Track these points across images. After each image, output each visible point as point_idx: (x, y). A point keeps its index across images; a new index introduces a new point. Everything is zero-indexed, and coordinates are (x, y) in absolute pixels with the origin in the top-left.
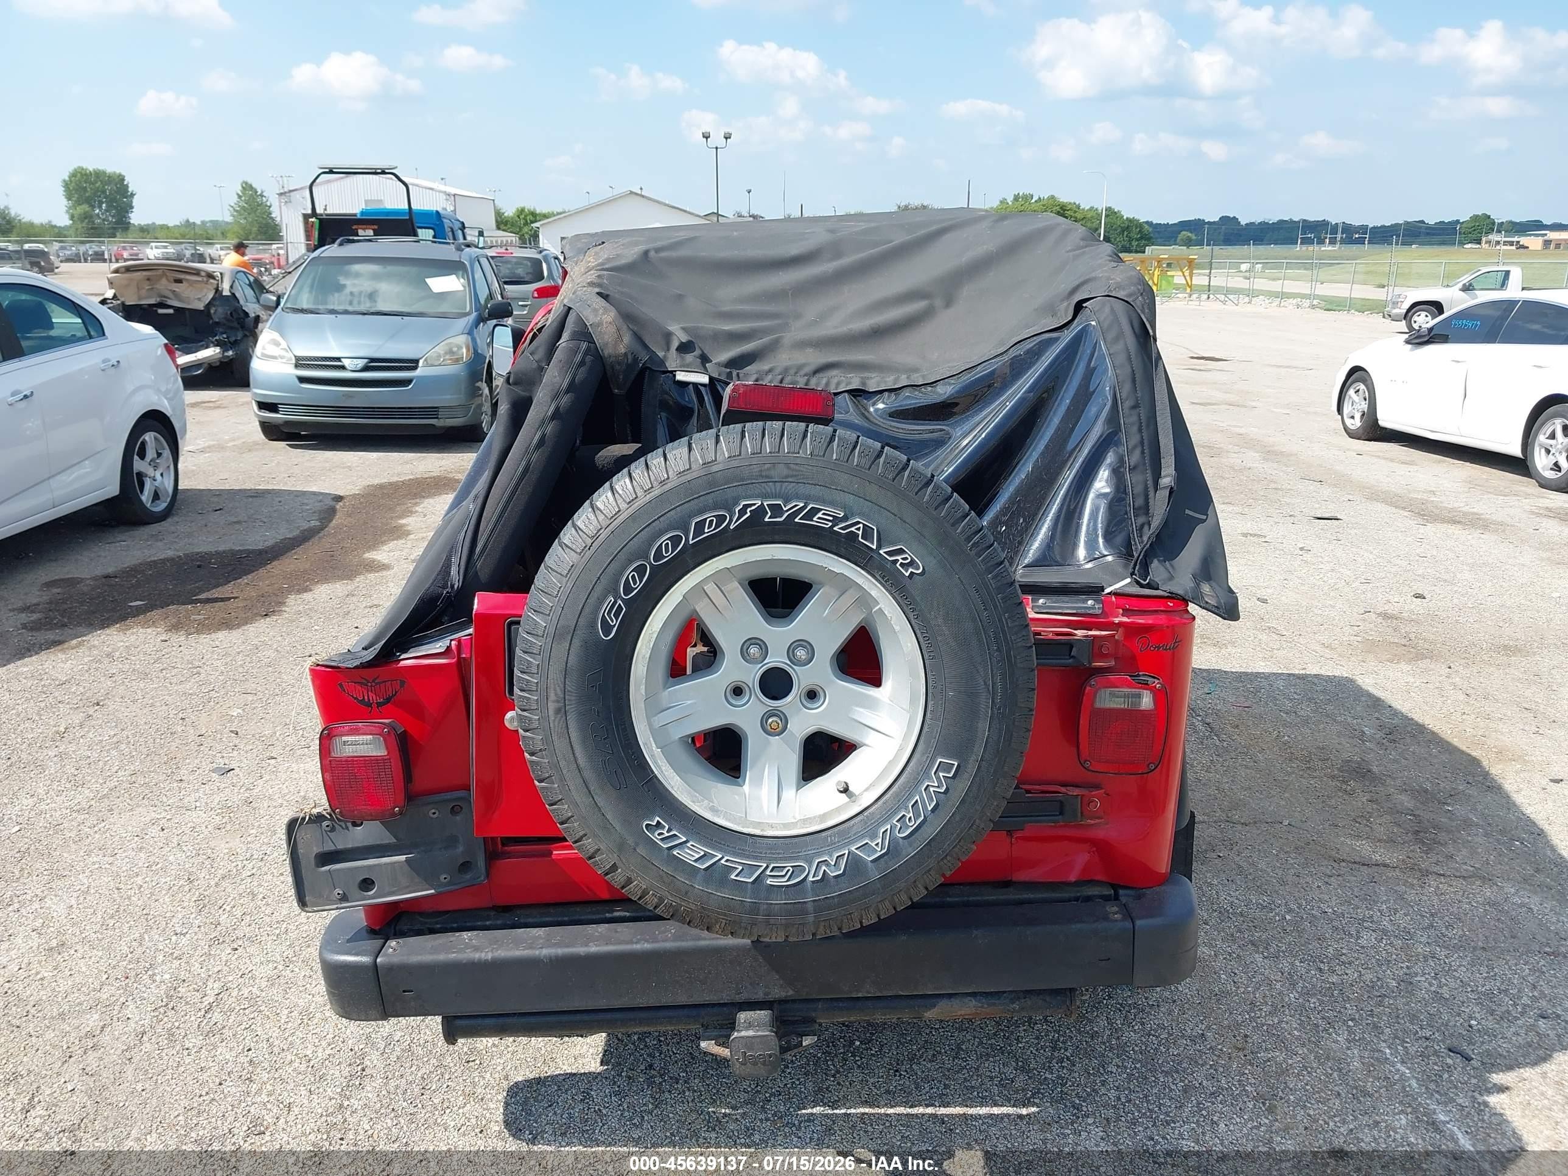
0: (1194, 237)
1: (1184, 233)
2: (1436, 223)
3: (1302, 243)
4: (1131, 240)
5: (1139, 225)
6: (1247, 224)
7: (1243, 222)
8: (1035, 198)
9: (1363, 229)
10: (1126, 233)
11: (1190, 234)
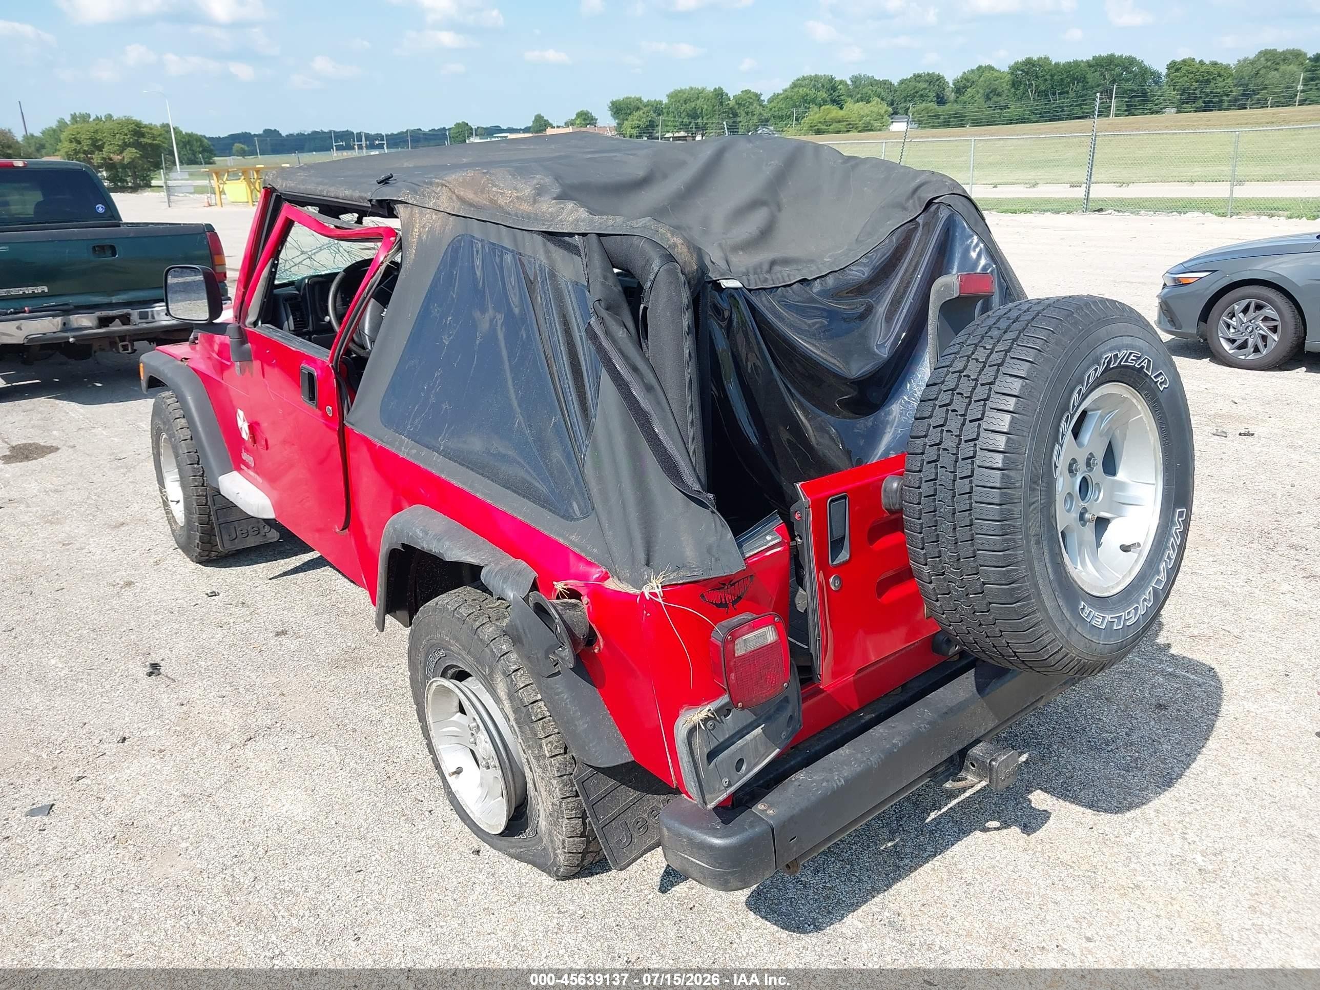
0: (246, 148)
1: (236, 145)
2: (430, 131)
3: (337, 150)
4: (194, 153)
5: (199, 139)
6: (287, 136)
7: (284, 134)
8: (93, 117)
9: (379, 137)
10: (188, 147)
11: (243, 146)
